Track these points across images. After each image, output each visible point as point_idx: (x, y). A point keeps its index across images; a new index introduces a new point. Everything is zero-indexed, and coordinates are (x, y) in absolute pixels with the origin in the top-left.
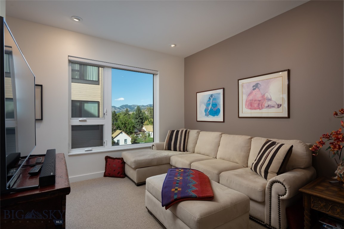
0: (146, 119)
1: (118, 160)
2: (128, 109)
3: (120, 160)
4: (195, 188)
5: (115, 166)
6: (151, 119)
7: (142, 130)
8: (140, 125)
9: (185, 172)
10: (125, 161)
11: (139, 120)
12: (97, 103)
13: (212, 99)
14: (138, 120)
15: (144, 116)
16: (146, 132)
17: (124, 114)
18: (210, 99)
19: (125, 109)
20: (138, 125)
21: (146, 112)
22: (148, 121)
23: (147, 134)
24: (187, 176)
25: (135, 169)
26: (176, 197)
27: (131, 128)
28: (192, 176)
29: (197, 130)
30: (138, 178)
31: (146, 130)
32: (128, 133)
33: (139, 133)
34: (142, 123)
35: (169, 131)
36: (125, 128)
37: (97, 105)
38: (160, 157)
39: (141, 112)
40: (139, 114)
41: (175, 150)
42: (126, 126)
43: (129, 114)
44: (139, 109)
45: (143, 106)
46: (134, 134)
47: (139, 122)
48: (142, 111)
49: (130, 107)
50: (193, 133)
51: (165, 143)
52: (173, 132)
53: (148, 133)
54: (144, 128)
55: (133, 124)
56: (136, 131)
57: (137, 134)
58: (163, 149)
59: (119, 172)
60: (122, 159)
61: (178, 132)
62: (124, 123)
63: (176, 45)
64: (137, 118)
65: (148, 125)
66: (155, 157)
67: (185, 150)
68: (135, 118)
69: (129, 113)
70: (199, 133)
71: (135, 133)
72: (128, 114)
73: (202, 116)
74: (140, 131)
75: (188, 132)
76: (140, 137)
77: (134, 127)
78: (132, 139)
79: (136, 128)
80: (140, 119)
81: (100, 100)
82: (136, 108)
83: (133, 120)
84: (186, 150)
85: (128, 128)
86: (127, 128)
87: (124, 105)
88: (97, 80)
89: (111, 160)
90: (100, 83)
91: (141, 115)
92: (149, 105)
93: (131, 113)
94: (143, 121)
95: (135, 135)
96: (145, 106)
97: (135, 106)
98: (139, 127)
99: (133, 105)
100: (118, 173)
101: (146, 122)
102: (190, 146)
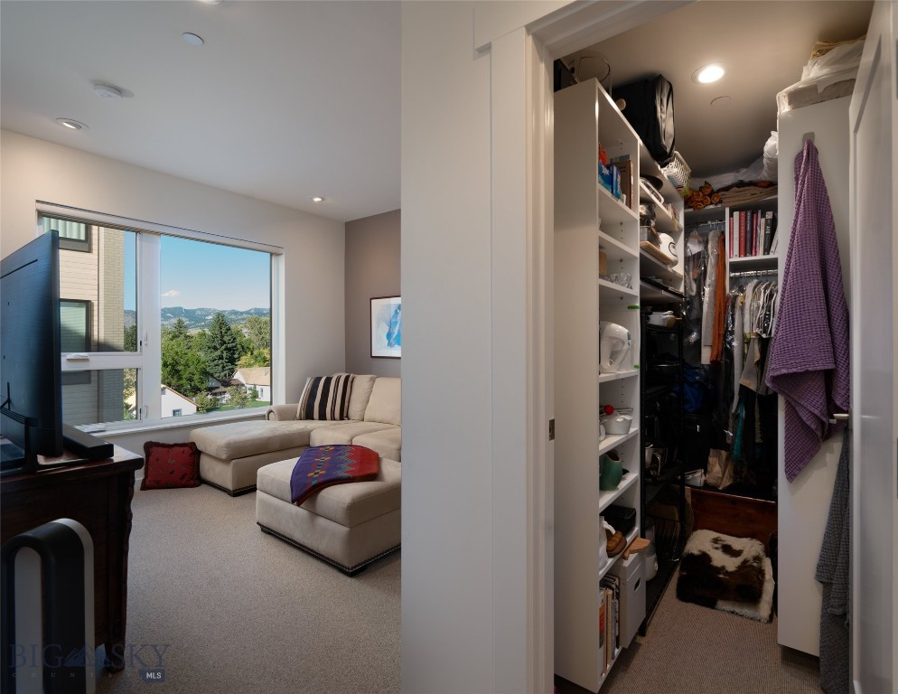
0: (245, 349)
1: (182, 449)
2: (184, 319)
3: (186, 449)
4: (349, 469)
5: (171, 462)
6: (262, 350)
7: (233, 382)
8: (223, 367)
9: (335, 450)
10: (200, 447)
11: (222, 352)
12: (84, 304)
13: (400, 313)
14: (218, 353)
15: (238, 339)
16: (243, 385)
17: (170, 336)
18: (396, 313)
19: (175, 321)
20: (220, 368)
21: (245, 330)
22: (252, 354)
23: (249, 392)
24: (340, 455)
25: (227, 461)
26: (314, 482)
27: (196, 377)
28: (348, 454)
29: (369, 376)
30: (236, 478)
31: (243, 381)
32: (186, 391)
33: (222, 389)
34: (232, 361)
35: (309, 379)
36: (175, 377)
37: (83, 311)
38: (287, 432)
39: (229, 329)
40: (222, 337)
41: (322, 417)
42: (178, 371)
43: (187, 337)
44: (221, 323)
45: (235, 313)
46: (204, 393)
47: (221, 358)
48: (233, 326)
49: (189, 313)
50: (361, 382)
51: (299, 407)
52: (318, 379)
53: (250, 389)
54: (239, 376)
55: (203, 366)
56: (212, 383)
57: (215, 394)
58: (294, 418)
59: (185, 475)
60: (192, 446)
61: (328, 380)
62: (170, 361)
63: (323, 199)
64: (215, 349)
65: (250, 365)
66: (277, 433)
67: (344, 415)
68: (209, 348)
69: (188, 334)
70: (373, 380)
71: (210, 389)
72: (182, 337)
73: (380, 348)
74: (226, 384)
75: (350, 379)
76: (224, 402)
77: (206, 374)
78: (198, 409)
79: (212, 375)
80: (226, 349)
81: (93, 299)
82: (210, 317)
83: (202, 354)
84: (347, 417)
85: (186, 375)
86: (180, 378)
87: (169, 309)
88: (83, 238)
89: (160, 449)
90: (95, 247)
91: (229, 338)
92: (252, 311)
93: (193, 332)
94: (236, 356)
95: (209, 397)
96: (242, 313)
97: (208, 312)
98: (222, 374)
99: (200, 309)
100: (183, 477)
101: (244, 359)
102: (354, 409)
